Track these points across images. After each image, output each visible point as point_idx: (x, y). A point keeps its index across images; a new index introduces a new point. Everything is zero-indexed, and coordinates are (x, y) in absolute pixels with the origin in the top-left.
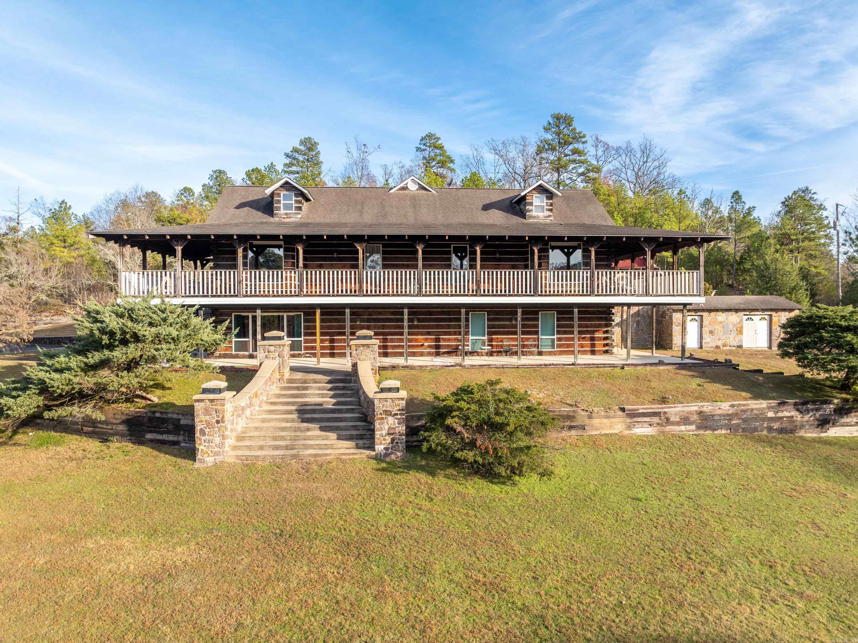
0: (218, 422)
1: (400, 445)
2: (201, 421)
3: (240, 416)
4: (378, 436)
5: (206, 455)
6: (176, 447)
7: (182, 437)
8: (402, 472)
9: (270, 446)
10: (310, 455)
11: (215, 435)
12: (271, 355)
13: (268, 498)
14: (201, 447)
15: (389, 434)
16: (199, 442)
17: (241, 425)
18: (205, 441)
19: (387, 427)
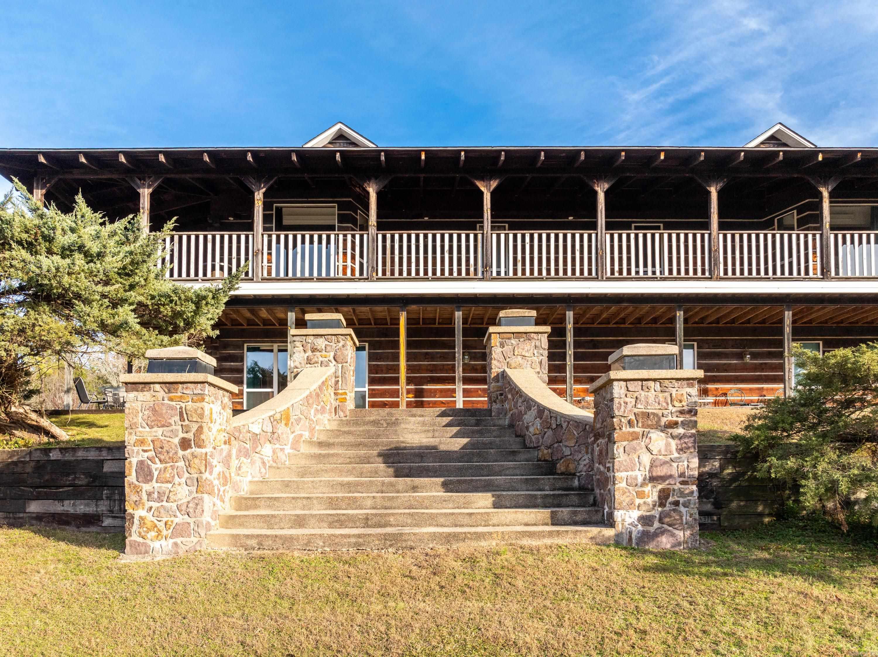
0: (185, 444)
1: (682, 509)
2: (142, 442)
3: (247, 455)
4: (623, 485)
5: (153, 534)
6: (93, 529)
7: (107, 503)
8: (725, 574)
9: (321, 519)
10: (434, 536)
11: (177, 480)
12: (318, 357)
13: (326, 639)
14: (139, 513)
15: (653, 479)
16: (134, 498)
17: (249, 478)
18: (149, 494)
19: (646, 459)
